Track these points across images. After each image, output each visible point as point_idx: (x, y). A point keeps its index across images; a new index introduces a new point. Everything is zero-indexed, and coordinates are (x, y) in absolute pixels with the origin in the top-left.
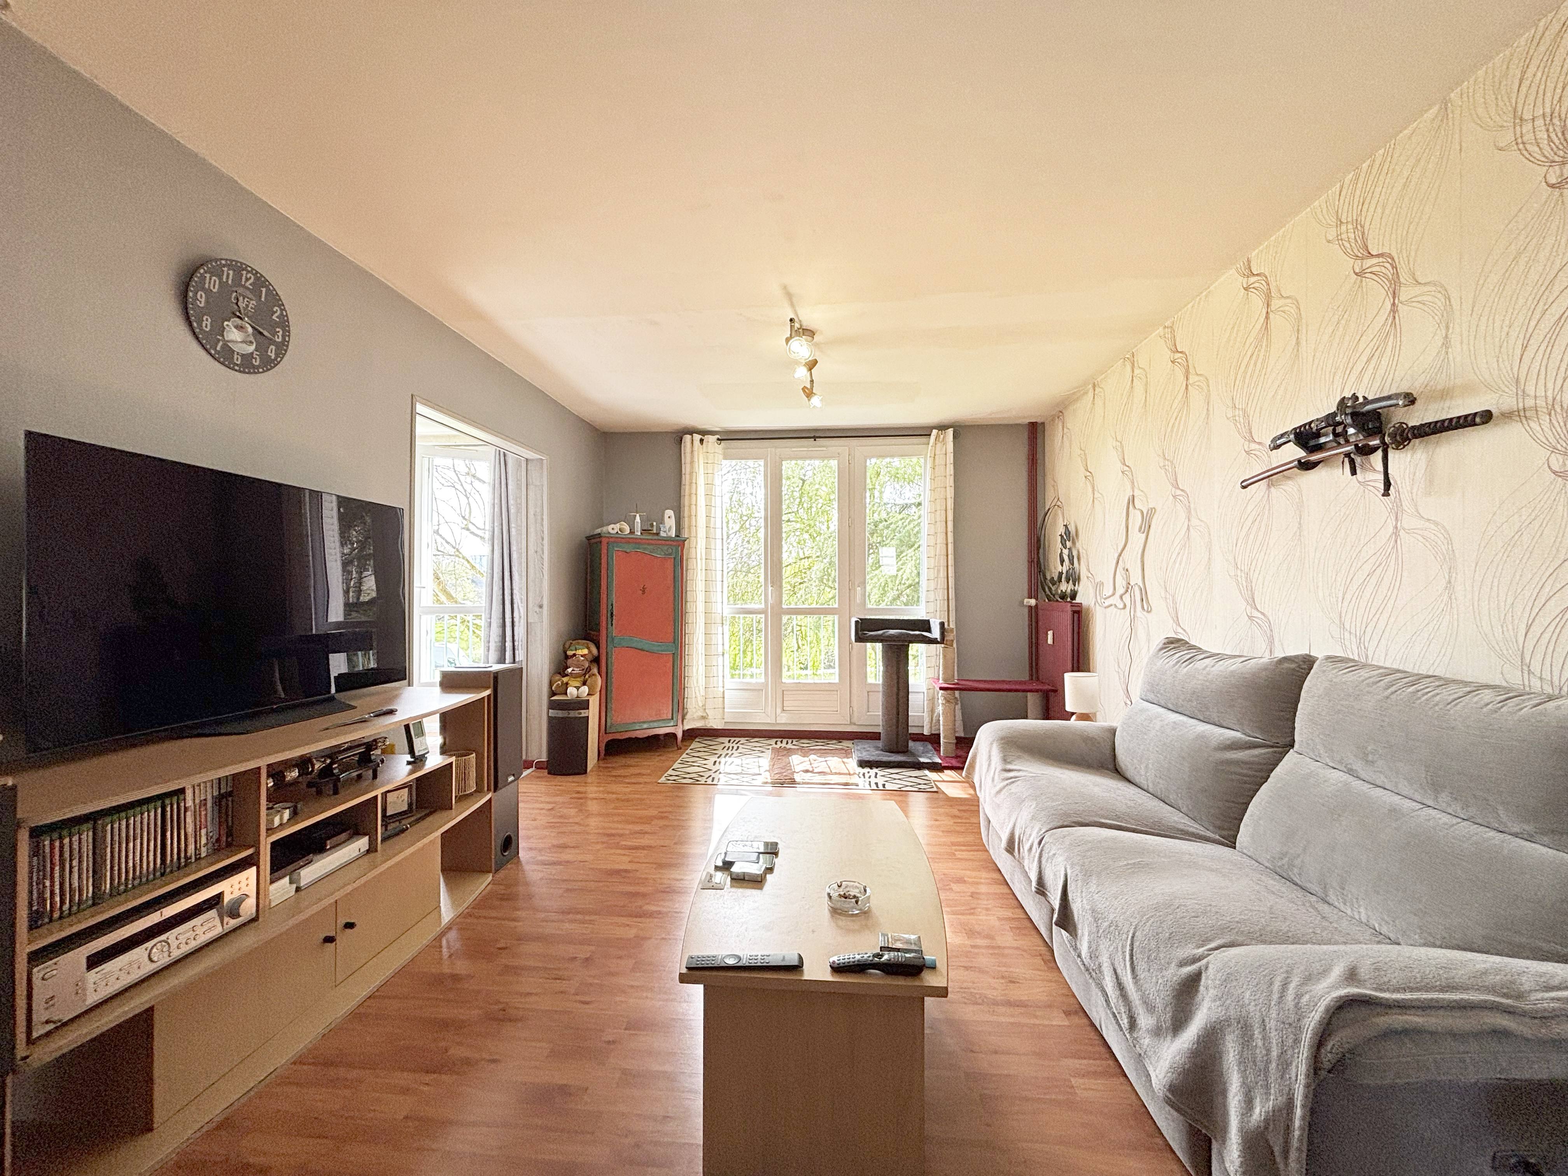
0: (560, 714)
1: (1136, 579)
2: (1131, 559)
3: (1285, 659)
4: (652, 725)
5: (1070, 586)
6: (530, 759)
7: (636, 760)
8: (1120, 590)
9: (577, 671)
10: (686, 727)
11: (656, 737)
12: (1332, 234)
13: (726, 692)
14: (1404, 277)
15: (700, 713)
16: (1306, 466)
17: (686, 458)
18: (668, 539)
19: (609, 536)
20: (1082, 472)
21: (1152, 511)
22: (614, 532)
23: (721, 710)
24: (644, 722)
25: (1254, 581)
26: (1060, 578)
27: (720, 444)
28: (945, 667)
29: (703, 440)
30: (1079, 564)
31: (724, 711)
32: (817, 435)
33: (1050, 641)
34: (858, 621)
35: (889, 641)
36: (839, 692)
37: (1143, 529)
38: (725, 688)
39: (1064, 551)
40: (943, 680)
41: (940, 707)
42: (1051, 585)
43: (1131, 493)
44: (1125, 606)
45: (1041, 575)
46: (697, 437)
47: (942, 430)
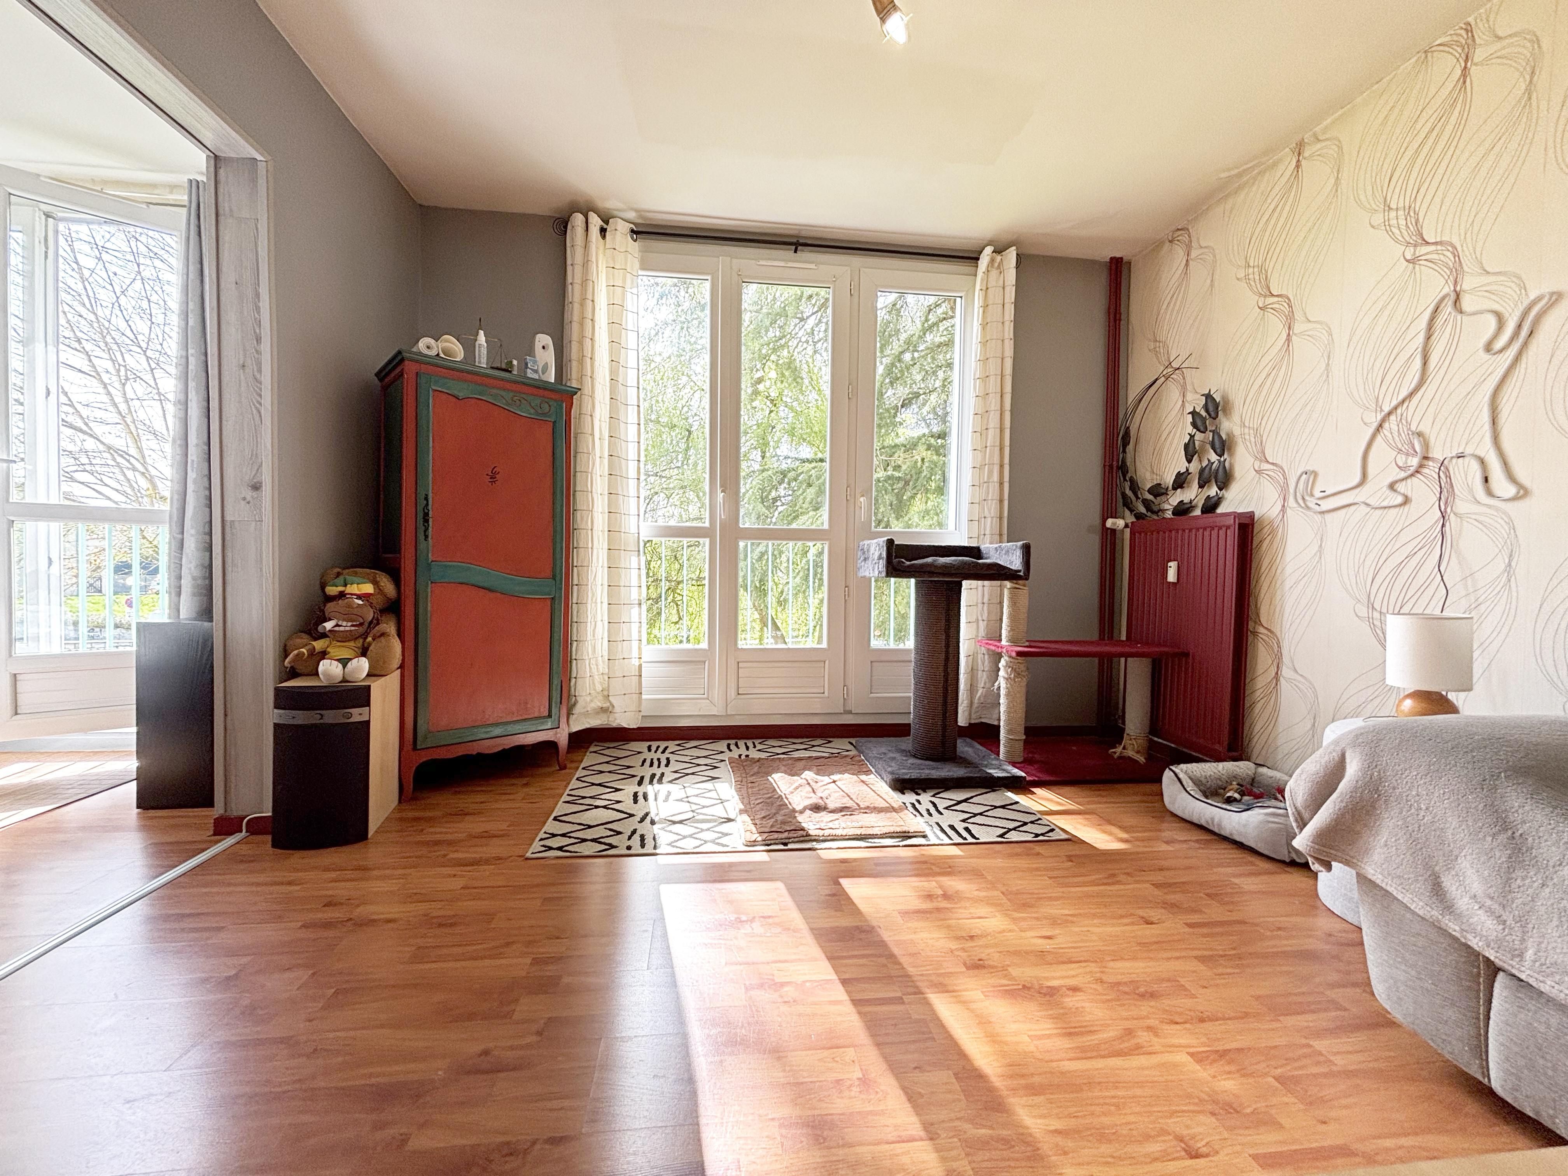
0: (300, 717)
1: (1460, 440)
2: (1446, 416)
4: (511, 729)
5: (1213, 491)
6: (235, 812)
7: (480, 798)
8: (1386, 475)
9: (346, 626)
10: (575, 728)
11: (520, 749)
13: (644, 665)
15: (598, 703)
17: (575, 255)
18: (541, 387)
19: (422, 360)
20: (1253, 302)
21: (1552, 297)
22: (433, 353)
23: (635, 696)
24: (497, 724)
26: (1180, 482)
27: (635, 241)
28: (1013, 618)
29: (606, 229)
30: (1231, 455)
31: (640, 699)
32: (801, 241)
33: (1172, 576)
34: (890, 542)
35: (931, 574)
36: (827, 662)
37: (1499, 344)
38: (642, 660)
39: (1199, 436)
40: (1009, 641)
41: (1002, 682)
42: (1150, 497)
43: (1448, 289)
44: (1407, 501)
45: (1127, 485)
46: (595, 222)
47: (998, 251)
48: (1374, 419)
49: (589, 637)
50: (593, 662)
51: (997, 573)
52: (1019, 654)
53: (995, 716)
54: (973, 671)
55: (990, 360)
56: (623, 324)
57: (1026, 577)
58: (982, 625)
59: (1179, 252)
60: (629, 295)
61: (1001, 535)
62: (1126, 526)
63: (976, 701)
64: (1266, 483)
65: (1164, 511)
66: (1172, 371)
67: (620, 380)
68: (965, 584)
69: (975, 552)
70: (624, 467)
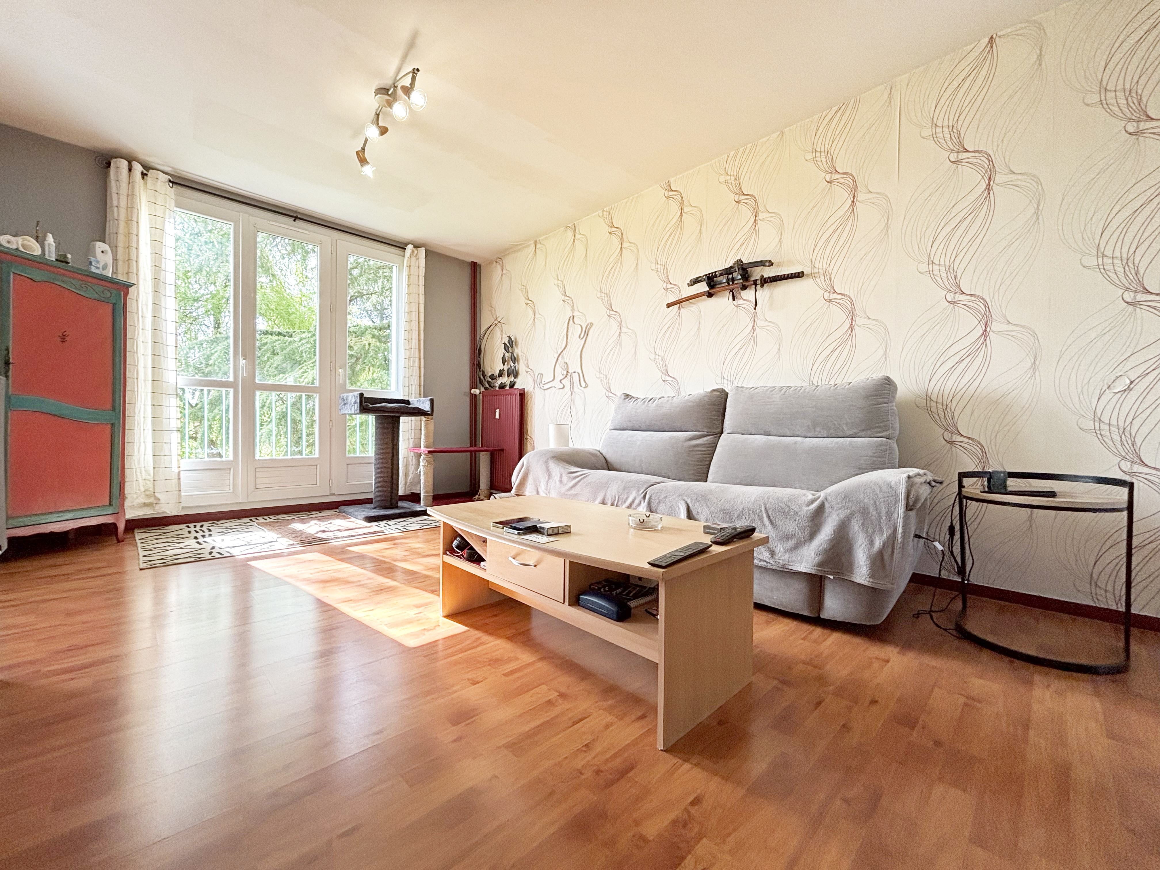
1: (574, 367)
2: (571, 357)
3: (714, 390)
5: (512, 379)
8: (559, 377)
10: (128, 517)
12: (722, 179)
14: (761, 208)
15: (147, 500)
16: (710, 295)
17: (120, 188)
18: (102, 279)
19: (4, 251)
20: (523, 300)
21: (592, 324)
23: (176, 493)
25: (668, 361)
26: (501, 374)
27: (172, 187)
28: (427, 436)
29: (146, 175)
30: (518, 364)
31: (180, 496)
32: (299, 216)
33: (497, 416)
34: (361, 395)
35: (384, 411)
36: (318, 466)
37: (582, 336)
38: (181, 469)
39: (507, 354)
40: (425, 447)
41: (421, 468)
42: (490, 380)
43: (571, 314)
44: (564, 387)
45: (481, 373)
46: (138, 168)
47: (416, 247)
48: (556, 356)
49: (136, 453)
50: (138, 470)
51: (418, 412)
52: (429, 452)
53: (418, 488)
54: (406, 466)
55: (413, 304)
56: (164, 242)
57: (432, 414)
58: (411, 441)
59: (499, 268)
60: (167, 223)
61: (420, 394)
62: (480, 393)
63: (408, 481)
64: (529, 376)
65: (495, 386)
66: (497, 323)
67: (161, 278)
68: (402, 419)
69: (407, 402)
70: (164, 337)
